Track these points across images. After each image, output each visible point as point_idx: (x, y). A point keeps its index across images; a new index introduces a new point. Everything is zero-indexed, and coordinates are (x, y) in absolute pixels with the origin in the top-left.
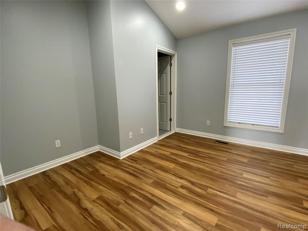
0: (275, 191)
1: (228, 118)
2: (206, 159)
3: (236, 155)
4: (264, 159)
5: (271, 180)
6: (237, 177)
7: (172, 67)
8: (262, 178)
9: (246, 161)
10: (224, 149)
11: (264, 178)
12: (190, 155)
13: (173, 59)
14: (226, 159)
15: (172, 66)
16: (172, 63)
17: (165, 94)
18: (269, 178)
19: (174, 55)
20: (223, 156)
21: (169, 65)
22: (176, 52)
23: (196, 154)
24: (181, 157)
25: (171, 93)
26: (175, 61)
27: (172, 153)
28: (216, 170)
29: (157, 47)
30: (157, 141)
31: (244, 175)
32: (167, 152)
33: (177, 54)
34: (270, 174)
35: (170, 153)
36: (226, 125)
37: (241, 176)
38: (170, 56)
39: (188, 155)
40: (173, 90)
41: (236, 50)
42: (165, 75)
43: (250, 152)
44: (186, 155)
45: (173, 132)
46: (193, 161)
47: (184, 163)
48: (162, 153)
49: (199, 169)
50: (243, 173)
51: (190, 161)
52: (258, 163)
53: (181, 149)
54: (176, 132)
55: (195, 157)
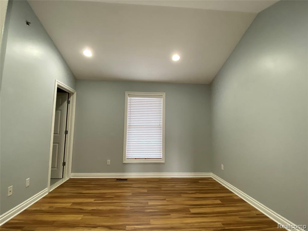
0: (173, 209)
1: (127, 155)
2: (114, 198)
3: (137, 188)
4: (157, 186)
5: (167, 201)
6: (145, 206)
7: (70, 105)
8: (161, 201)
9: (146, 191)
10: (126, 186)
11: (162, 201)
12: (97, 199)
13: (71, 97)
14: (130, 194)
15: (69, 103)
16: (69, 101)
17: (58, 133)
18: (166, 200)
19: (73, 94)
20: (127, 192)
21: (66, 102)
22: (75, 91)
23: (101, 196)
24: (88, 204)
25: (66, 132)
26: (73, 99)
27: (74, 203)
28: (126, 207)
29: (57, 82)
30: (48, 193)
31: (149, 204)
32: (67, 203)
33: (76, 93)
34: (165, 196)
35: (70, 204)
36: (125, 162)
37: (147, 205)
38: (68, 93)
39: (95, 200)
40: (69, 129)
41: (131, 99)
42: (60, 112)
43: (146, 183)
44: (92, 200)
45: (66, 179)
46: (101, 205)
47: (92, 210)
48: (60, 207)
49: (111, 211)
50: (147, 201)
51: (100, 206)
52: (155, 190)
53: (84, 195)
54: (70, 179)
55: (102, 200)
